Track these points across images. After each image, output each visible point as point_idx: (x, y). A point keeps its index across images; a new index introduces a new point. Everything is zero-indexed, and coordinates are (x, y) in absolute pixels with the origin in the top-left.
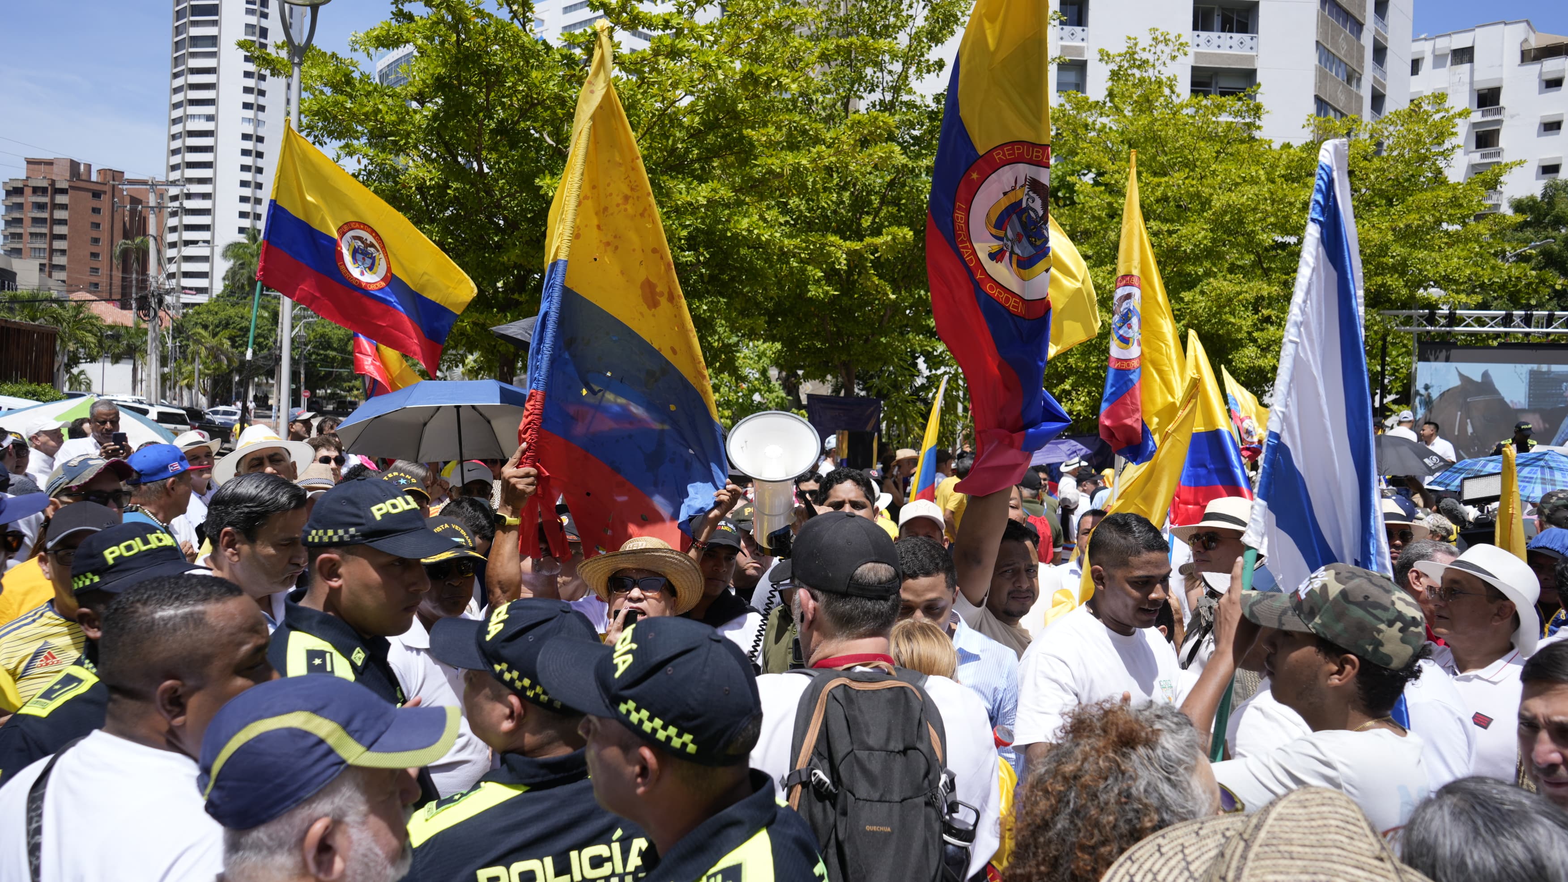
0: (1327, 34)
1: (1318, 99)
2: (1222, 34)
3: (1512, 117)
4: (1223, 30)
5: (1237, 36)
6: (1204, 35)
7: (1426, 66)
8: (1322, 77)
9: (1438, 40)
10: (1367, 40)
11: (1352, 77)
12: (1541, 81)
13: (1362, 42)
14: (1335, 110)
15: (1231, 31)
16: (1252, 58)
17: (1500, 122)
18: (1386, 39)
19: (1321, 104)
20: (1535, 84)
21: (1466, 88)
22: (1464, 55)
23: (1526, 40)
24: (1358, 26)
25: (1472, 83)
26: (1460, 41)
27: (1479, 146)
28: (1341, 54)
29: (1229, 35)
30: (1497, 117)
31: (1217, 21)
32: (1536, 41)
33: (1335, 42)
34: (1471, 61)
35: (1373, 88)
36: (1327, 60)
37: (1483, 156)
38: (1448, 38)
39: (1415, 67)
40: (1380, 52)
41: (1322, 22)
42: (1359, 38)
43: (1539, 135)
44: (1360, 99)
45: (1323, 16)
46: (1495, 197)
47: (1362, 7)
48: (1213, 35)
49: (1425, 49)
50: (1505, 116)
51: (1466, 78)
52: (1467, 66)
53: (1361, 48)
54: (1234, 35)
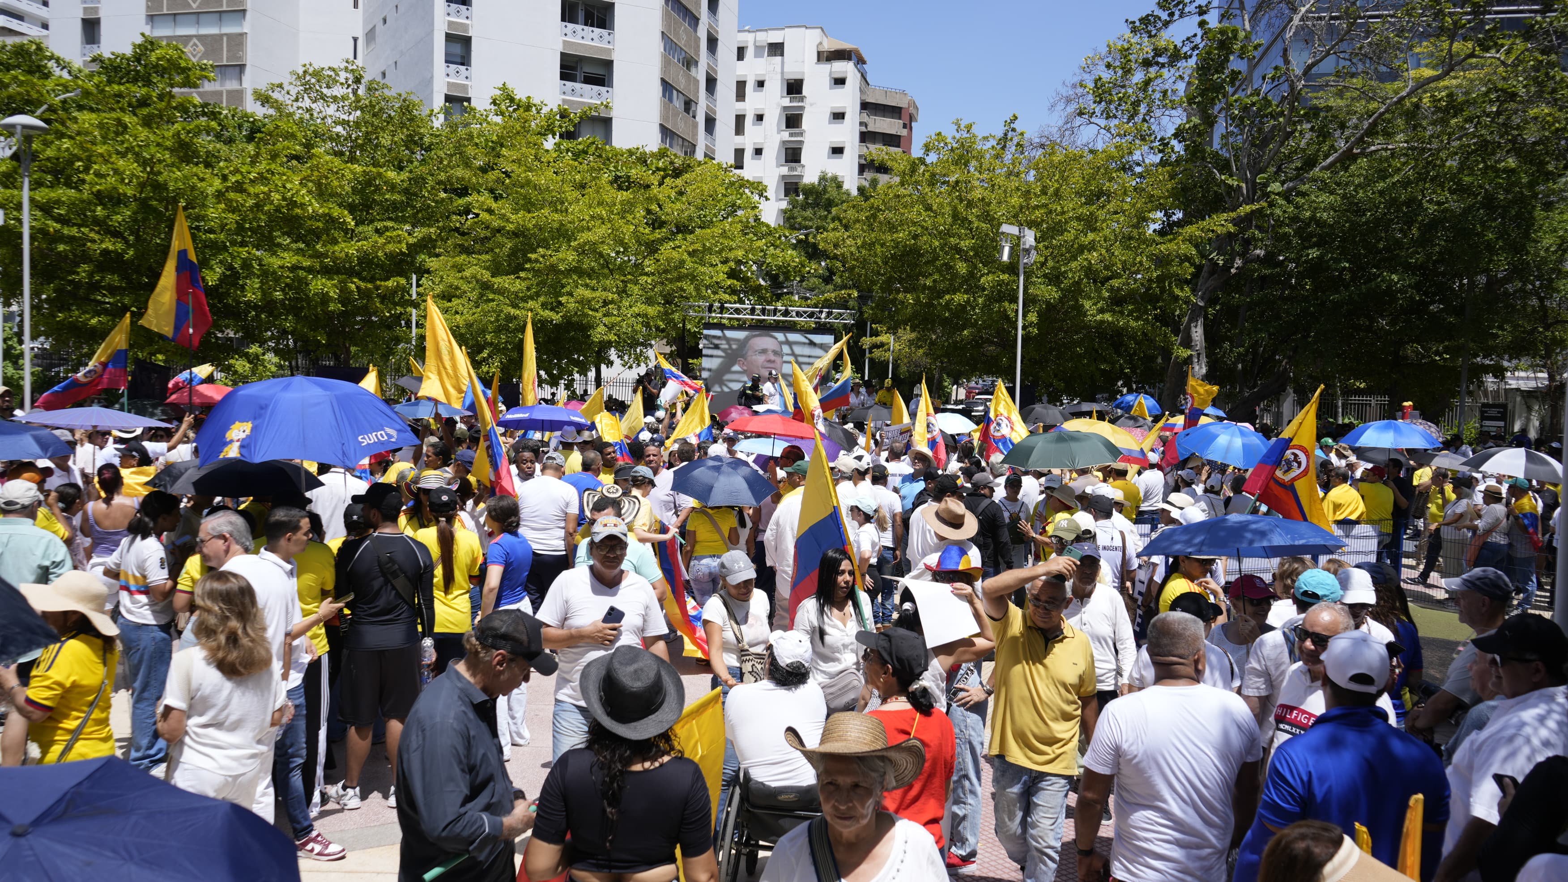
0: (670, 26)
1: (664, 82)
2: (586, 28)
3: (811, 105)
4: (586, 25)
5: (597, 31)
6: (571, 26)
7: (750, 53)
8: (666, 64)
9: (758, 34)
10: (702, 33)
11: (690, 63)
12: (831, 78)
13: (699, 34)
14: (677, 91)
15: (592, 25)
16: (609, 51)
17: (802, 108)
18: (717, 32)
19: (667, 86)
20: (827, 81)
21: (779, 77)
22: (776, 49)
23: (821, 43)
24: (695, 21)
25: (782, 73)
26: (775, 37)
27: (788, 126)
28: (682, 44)
29: (591, 28)
30: (800, 104)
31: (581, 15)
32: (830, 45)
33: (677, 34)
34: (782, 55)
35: (707, 73)
36: (671, 48)
37: (791, 135)
38: (764, 33)
39: (741, 53)
40: (712, 42)
41: (666, 17)
42: (696, 31)
43: (830, 123)
44: (697, 82)
45: (667, 10)
46: (799, 169)
47: (698, 4)
48: (578, 27)
49: (748, 39)
50: (806, 104)
51: (778, 69)
52: (778, 59)
53: (697, 40)
54: (595, 29)
